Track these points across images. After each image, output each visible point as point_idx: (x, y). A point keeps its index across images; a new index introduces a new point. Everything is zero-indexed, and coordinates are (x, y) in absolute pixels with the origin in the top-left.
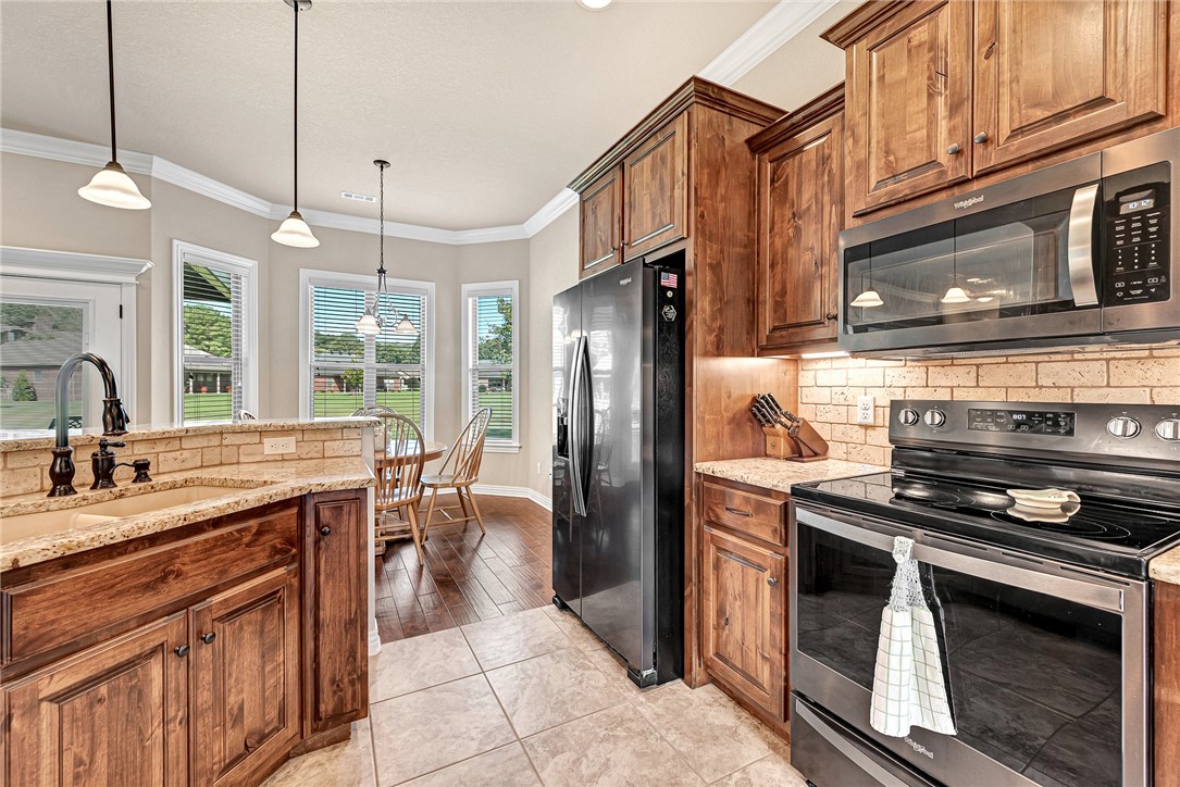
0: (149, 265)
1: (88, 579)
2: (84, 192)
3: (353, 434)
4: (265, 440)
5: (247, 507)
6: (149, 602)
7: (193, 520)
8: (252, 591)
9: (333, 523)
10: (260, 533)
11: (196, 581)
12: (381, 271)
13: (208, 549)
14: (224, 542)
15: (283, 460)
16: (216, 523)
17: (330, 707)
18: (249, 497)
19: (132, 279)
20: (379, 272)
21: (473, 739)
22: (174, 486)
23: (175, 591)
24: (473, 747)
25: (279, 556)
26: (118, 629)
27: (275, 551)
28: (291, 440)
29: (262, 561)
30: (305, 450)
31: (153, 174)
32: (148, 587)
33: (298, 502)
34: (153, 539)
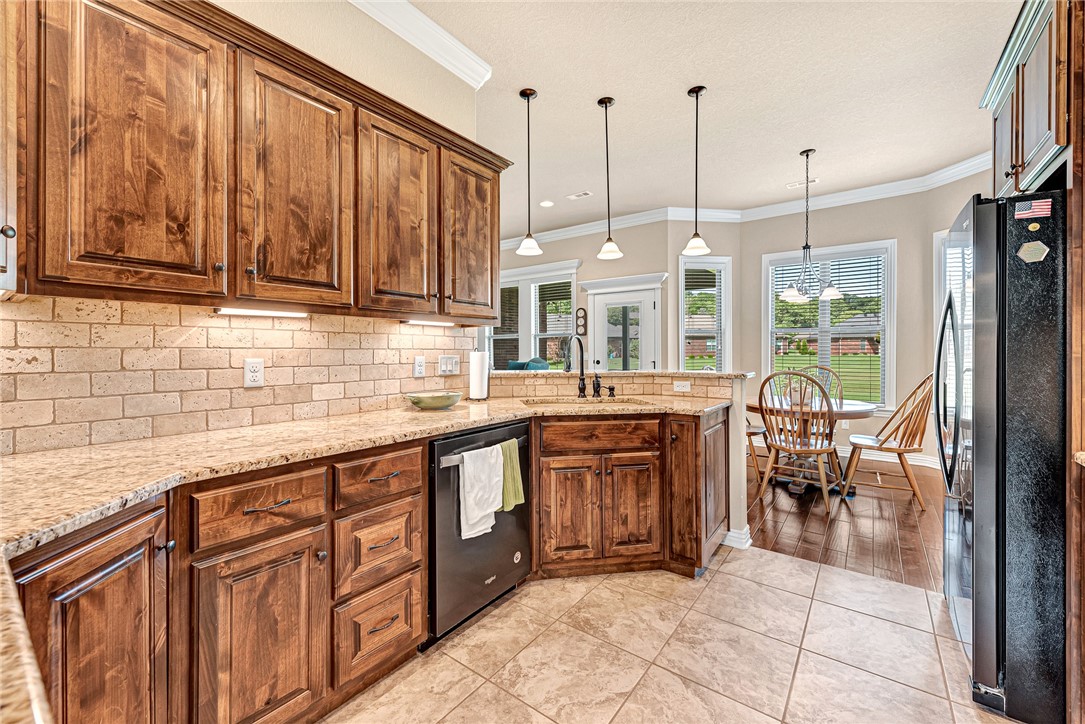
0: (666, 275)
1: (565, 427)
2: (600, 256)
3: (726, 383)
4: (675, 383)
5: (628, 413)
6: (585, 445)
7: (602, 413)
8: (631, 458)
9: (679, 435)
10: (636, 428)
11: (605, 443)
12: (807, 247)
13: (611, 429)
14: (619, 428)
15: (684, 396)
16: (615, 417)
17: (678, 548)
18: (630, 408)
19: (659, 285)
20: (804, 248)
21: (766, 625)
22: (622, 402)
23: (595, 444)
24: (763, 629)
25: (647, 445)
26: (575, 452)
27: (645, 441)
28: (688, 383)
29: (637, 443)
30: (697, 391)
31: (669, 218)
32: (585, 439)
33: (663, 417)
34: (588, 418)
